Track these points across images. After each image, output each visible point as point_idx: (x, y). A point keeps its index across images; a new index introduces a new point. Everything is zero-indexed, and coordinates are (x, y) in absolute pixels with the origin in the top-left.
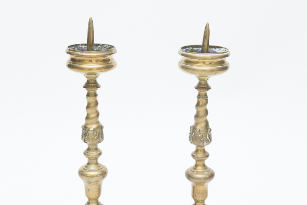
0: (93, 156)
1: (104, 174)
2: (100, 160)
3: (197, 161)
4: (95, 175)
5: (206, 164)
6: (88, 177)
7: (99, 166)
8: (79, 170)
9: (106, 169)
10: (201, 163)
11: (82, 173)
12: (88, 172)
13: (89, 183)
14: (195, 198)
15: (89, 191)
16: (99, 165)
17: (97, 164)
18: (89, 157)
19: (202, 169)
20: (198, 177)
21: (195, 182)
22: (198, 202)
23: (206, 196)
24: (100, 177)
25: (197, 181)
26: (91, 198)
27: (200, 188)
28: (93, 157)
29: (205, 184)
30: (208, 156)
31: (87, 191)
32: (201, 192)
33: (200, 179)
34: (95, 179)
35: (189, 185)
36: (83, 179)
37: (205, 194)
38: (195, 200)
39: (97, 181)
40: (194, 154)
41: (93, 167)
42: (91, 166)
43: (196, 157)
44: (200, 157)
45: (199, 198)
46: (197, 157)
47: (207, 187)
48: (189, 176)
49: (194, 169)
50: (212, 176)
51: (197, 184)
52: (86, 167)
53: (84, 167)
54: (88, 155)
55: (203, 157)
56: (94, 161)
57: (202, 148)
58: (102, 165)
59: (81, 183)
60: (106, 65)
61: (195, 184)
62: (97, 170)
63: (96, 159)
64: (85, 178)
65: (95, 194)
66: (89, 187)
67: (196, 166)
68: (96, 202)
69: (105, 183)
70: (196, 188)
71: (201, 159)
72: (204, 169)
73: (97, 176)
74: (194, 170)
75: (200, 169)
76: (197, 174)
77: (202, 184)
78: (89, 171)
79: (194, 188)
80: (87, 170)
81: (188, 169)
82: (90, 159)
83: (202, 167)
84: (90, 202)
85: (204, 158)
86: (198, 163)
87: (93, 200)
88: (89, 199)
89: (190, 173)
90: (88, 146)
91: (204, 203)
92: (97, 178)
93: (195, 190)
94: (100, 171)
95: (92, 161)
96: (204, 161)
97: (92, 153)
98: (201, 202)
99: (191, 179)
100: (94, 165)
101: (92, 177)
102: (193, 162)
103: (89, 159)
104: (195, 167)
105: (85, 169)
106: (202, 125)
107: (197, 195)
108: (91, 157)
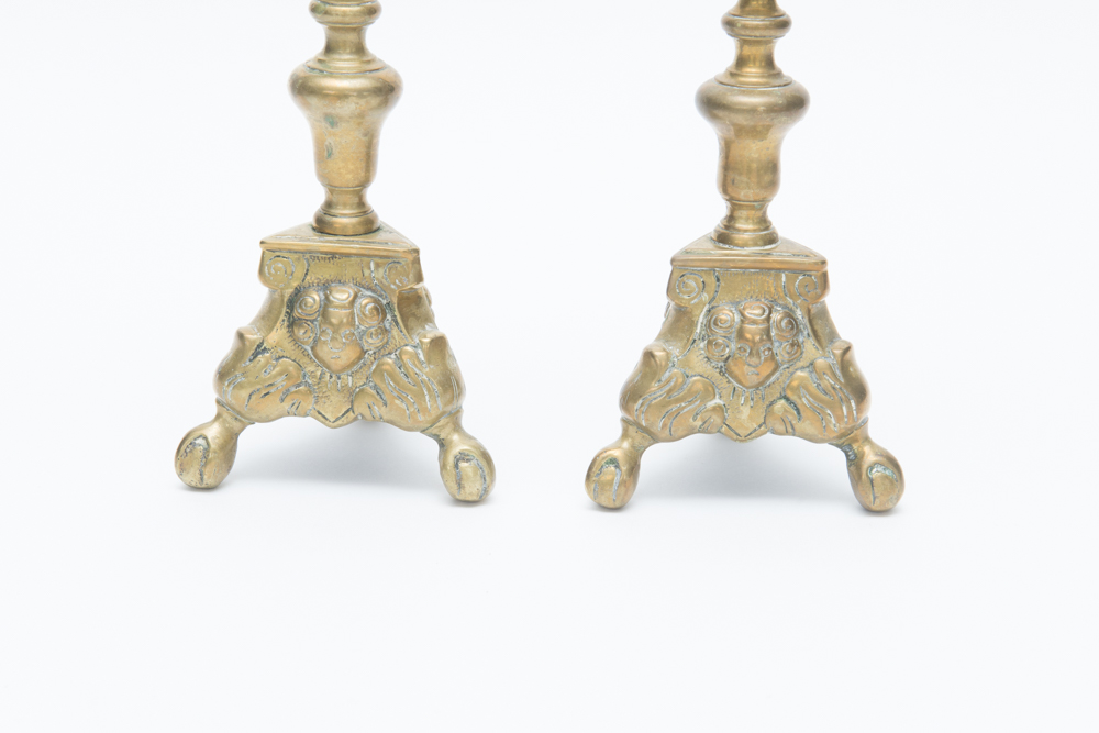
0: (345, 14)
1: (387, 91)
3: (743, 42)
4: (355, 90)
5: (779, 62)
6: (327, 95)
7: (369, 62)
8: (293, 75)
9: (396, 75)
10: (760, 51)
11: (302, 88)
12: (325, 76)
13: (332, 121)
14: (730, 190)
15: (330, 154)
16: (370, 58)
17: (360, 49)
18: (329, 18)
19: (762, 77)
20: (745, 104)
21: (734, 125)
22: (741, 207)
23: (773, 185)
24: (375, 101)
25: (741, 120)
26: (337, 184)
27: (752, 150)
28: (347, 19)
29: (773, 135)
30: (784, 25)
31: (324, 155)
32: (754, 165)
33: (752, 110)
34: (353, 106)
35: (707, 138)
36: (306, 106)
37: (769, 172)
38: (731, 199)
39: (361, 116)
40: (732, 18)
41: (345, 61)
42: (336, 56)
43: (739, 25)
44: (756, 28)
45: (743, 194)
46: (745, 27)
47: (777, 147)
48: (711, 104)
49: (732, 75)
50: (796, 104)
51: (740, 131)
52: (320, 61)
53: (311, 64)
54: (326, 13)
55: (766, 28)
56: (351, 37)
58: (380, 61)
59: (296, 127)
61: (732, 133)
62: (362, 73)
63: (358, 31)
64: (314, 100)
65: (351, 167)
66: (330, 140)
67: (741, 62)
68: (356, 200)
69: (394, 128)
70: (736, 151)
71: (757, 33)
72: (770, 76)
73: (360, 93)
74: (732, 81)
75: (753, 73)
76: (743, 93)
77: (761, 132)
78: (331, 75)
79: (727, 147)
80: (321, 71)
81: (710, 81)
82: (334, 28)
83: (761, 67)
84: (335, 200)
85: (772, 33)
86: (747, 50)
87: (347, 192)
88: (331, 188)
89: (718, 90)
91: (765, 213)
92: (362, 102)
93: (730, 159)
94: (373, 78)
95: (341, 37)
96: (768, 42)
97: (341, 6)
98: (753, 208)
99: (720, 113)
100: (351, 53)
101: (342, 96)
102: (726, 50)
103: (331, 28)
104: (734, 71)
105: (314, 69)
107: (737, 177)
108: (339, 19)
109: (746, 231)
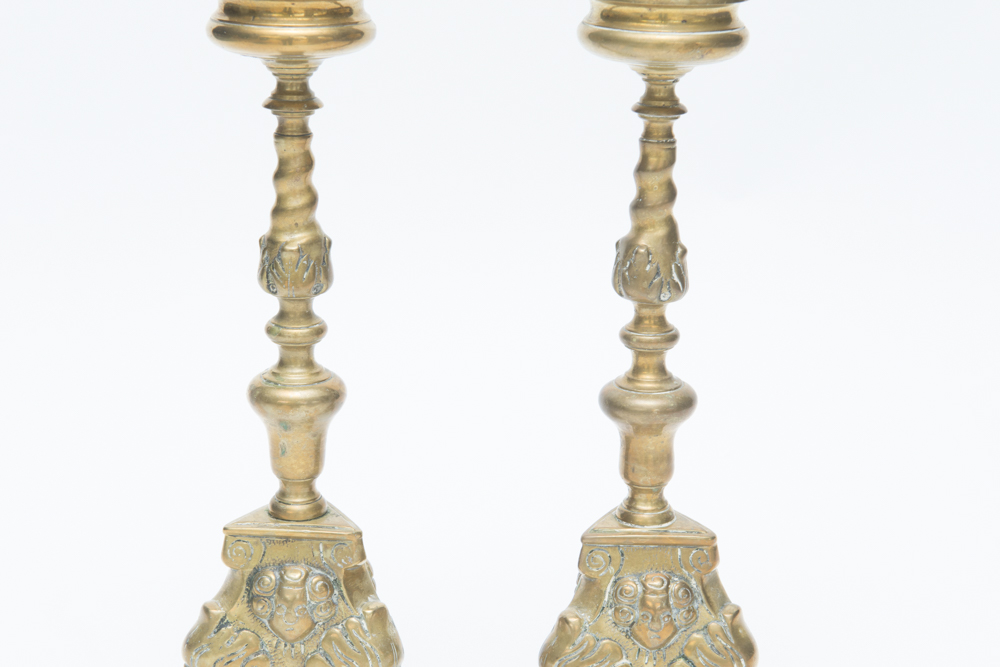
0: (296, 336)
1: (332, 398)
2: (321, 353)
3: (639, 354)
4: (305, 400)
5: (669, 367)
6: (281, 405)
7: (318, 373)
8: (251, 386)
9: (341, 384)
10: (653, 361)
11: (260, 396)
12: (279, 388)
13: (286, 426)
14: (630, 476)
15: (284, 453)
16: (318, 370)
17: (309, 364)
18: (283, 339)
19: (656, 382)
20: (642, 407)
21: (633, 424)
22: (640, 491)
23: (667, 472)
24: (322, 408)
25: (638, 420)
26: (289, 477)
27: (649, 444)
28: (298, 340)
29: (666, 431)
30: (673, 338)
31: (278, 453)
32: (651, 457)
33: (648, 412)
34: (304, 414)
35: (610, 434)
36: (263, 413)
37: (664, 463)
38: (631, 484)
39: (311, 420)
40: (628, 333)
41: (296, 374)
42: (289, 371)
43: (634, 340)
44: (650, 342)
45: (645, 479)
46: (639, 341)
47: (670, 440)
48: (612, 405)
49: (630, 380)
50: (686, 404)
51: (638, 429)
52: (274, 374)
53: (266, 376)
54: (280, 335)
55: (658, 342)
56: (302, 354)
57: (656, 312)
58: (327, 370)
59: (256, 429)
60: (339, 27)
61: (631, 430)
62: (311, 385)
63: (308, 348)
64: (270, 409)
65: (303, 463)
66: (283, 441)
67: (637, 370)
68: (307, 490)
69: (338, 429)
70: (635, 445)
71: (651, 346)
72: (662, 381)
73: (310, 402)
74: (630, 386)
75: (648, 379)
76: (640, 397)
77: (655, 430)
78: (285, 387)
79: (627, 443)
80: (276, 384)
81: (610, 384)
82: (286, 347)
83: (654, 373)
84: (288, 490)
85: (663, 346)
86: (643, 361)
87: (299, 484)
88: (285, 481)
89: (618, 393)
90: (282, 306)
91: (661, 495)
92: (311, 410)
93: (630, 451)
94: (320, 388)
95: (293, 354)
96: (660, 353)
97: (293, 328)
98: (651, 492)
99: (618, 413)
100: (301, 367)
101: (294, 405)
102: (625, 359)
103: (283, 347)
104: (631, 377)
105: (269, 381)
106: (655, 234)
107: (637, 467)
108: (291, 340)
109: (645, 511)
